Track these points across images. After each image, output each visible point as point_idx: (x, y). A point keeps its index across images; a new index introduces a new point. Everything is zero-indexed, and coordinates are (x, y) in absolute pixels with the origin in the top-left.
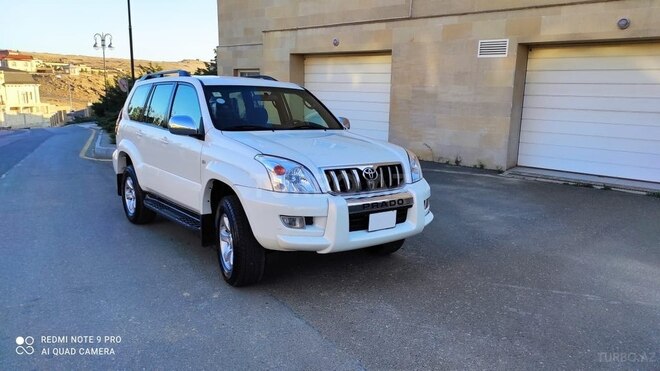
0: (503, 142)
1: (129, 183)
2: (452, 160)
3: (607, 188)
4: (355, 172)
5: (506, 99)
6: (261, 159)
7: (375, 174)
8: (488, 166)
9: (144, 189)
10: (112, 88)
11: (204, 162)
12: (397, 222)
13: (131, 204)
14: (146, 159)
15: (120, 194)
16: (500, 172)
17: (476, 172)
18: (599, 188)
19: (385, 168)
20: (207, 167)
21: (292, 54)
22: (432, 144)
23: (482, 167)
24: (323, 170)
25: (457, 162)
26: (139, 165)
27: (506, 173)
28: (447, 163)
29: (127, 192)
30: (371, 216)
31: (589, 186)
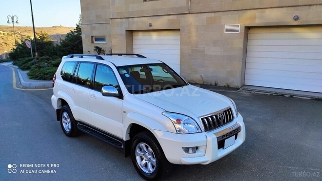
0: (238, 74)
1: (65, 115)
2: (213, 83)
3: (291, 96)
4: (214, 117)
5: (240, 53)
6: (167, 115)
7: (223, 117)
8: (232, 86)
9: (76, 119)
10: (19, 45)
11: (125, 112)
13: (67, 127)
15: (58, 120)
16: (238, 89)
17: (226, 89)
18: (288, 96)
19: (225, 111)
20: (128, 115)
21: (126, 31)
22: (203, 75)
23: (228, 86)
24: (200, 118)
25: (216, 84)
27: (241, 89)
28: (211, 85)
29: (63, 120)
30: (225, 141)
31: (283, 95)
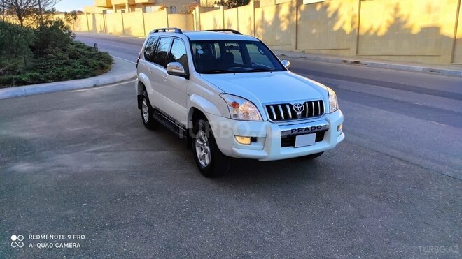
1: (144, 102)
4: (288, 106)
6: (224, 96)
7: (302, 108)
9: (153, 107)
11: (188, 95)
12: (317, 141)
13: (146, 117)
14: (154, 87)
15: (139, 108)
19: (310, 103)
20: (190, 98)
26: (150, 91)
29: (143, 109)
30: (297, 137)
